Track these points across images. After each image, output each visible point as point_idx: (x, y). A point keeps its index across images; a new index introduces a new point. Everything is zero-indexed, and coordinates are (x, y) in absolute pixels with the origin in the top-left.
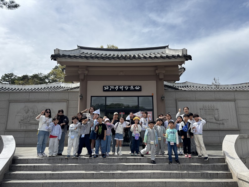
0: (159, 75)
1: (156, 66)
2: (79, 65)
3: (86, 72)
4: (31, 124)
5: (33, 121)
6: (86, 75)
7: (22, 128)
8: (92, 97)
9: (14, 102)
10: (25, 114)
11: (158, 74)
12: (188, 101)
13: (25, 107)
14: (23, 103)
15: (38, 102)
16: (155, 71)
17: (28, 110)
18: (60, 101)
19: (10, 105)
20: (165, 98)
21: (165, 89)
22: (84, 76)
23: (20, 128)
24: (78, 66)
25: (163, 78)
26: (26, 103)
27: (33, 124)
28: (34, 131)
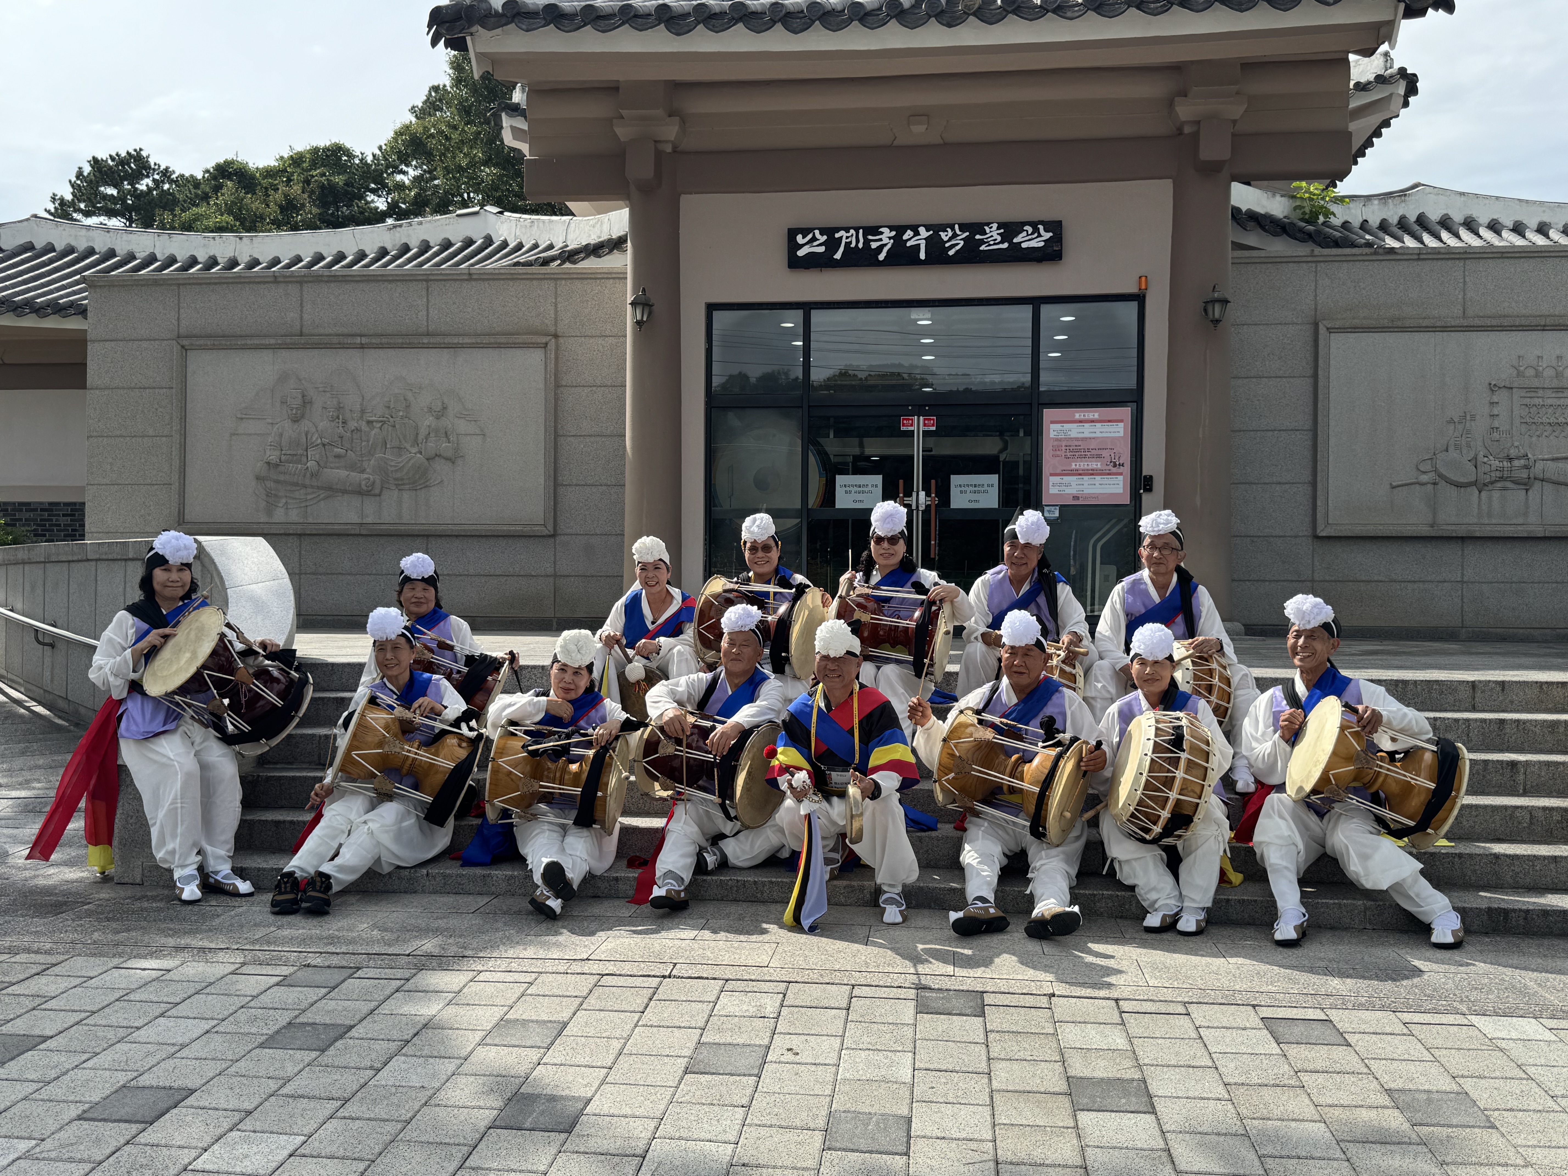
0: (1195, 136)
1: (1176, 69)
2: (621, 79)
3: (670, 131)
4: (332, 490)
5: (343, 473)
6: (669, 149)
7: (279, 515)
8: (712, 308)
9: (213, 348)
10: (287, 424)
11: (1187, 130)
12: (1404, 329)
13: (283, 378)
14: (267, 355)
15: (362, 347)
16: (1171, 104)
17: (306, 402)
18: (503, 339)
19: (191, 368)
20: (1234, 313)
21: (1237, 246)
22: (659, 155)
23: (269, 513)
24: (612, 89)
25: (1226, 155)
26: (284, 353)
27: (344, 492)
28: (353, 532)
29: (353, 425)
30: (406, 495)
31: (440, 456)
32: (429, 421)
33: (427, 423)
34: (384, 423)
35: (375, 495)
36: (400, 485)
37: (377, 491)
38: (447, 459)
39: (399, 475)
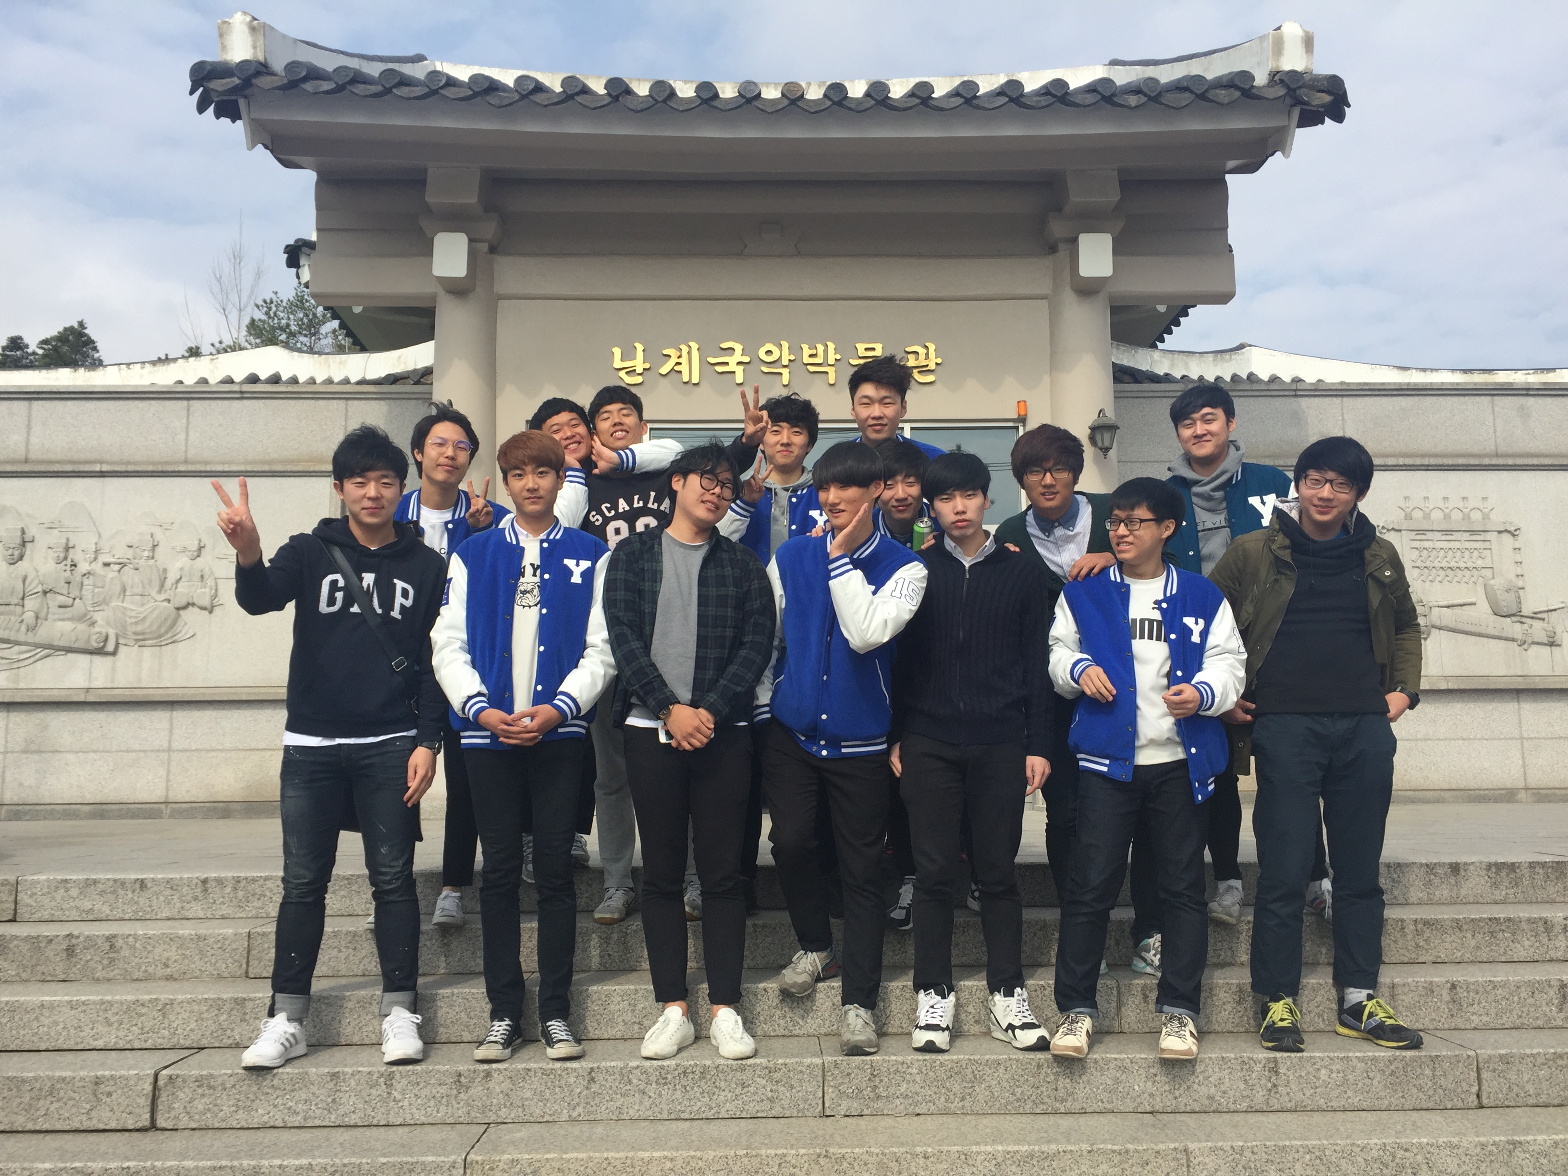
1: (1049, 184)
3: (487, 228)
4: (52, 648)
5: (68, 626)
6: (485, 249)
11: (1061, 247)
15: (103, 474)
16: (1044, 220)
17: (26, 541)
24: (420, 180)
27: (68, 650)
28: (76, 699)
29: (83, 567)
30: (147, 652)
31: (193, 604)
32: (183, 561)
33: (179, 565)
34: (123, 565)
35: (107, 654)
36: (141, 640)
37: (110, 647)
38: (202, 608)
39: (139, 628)
